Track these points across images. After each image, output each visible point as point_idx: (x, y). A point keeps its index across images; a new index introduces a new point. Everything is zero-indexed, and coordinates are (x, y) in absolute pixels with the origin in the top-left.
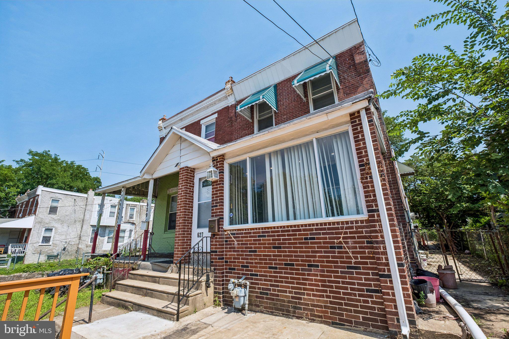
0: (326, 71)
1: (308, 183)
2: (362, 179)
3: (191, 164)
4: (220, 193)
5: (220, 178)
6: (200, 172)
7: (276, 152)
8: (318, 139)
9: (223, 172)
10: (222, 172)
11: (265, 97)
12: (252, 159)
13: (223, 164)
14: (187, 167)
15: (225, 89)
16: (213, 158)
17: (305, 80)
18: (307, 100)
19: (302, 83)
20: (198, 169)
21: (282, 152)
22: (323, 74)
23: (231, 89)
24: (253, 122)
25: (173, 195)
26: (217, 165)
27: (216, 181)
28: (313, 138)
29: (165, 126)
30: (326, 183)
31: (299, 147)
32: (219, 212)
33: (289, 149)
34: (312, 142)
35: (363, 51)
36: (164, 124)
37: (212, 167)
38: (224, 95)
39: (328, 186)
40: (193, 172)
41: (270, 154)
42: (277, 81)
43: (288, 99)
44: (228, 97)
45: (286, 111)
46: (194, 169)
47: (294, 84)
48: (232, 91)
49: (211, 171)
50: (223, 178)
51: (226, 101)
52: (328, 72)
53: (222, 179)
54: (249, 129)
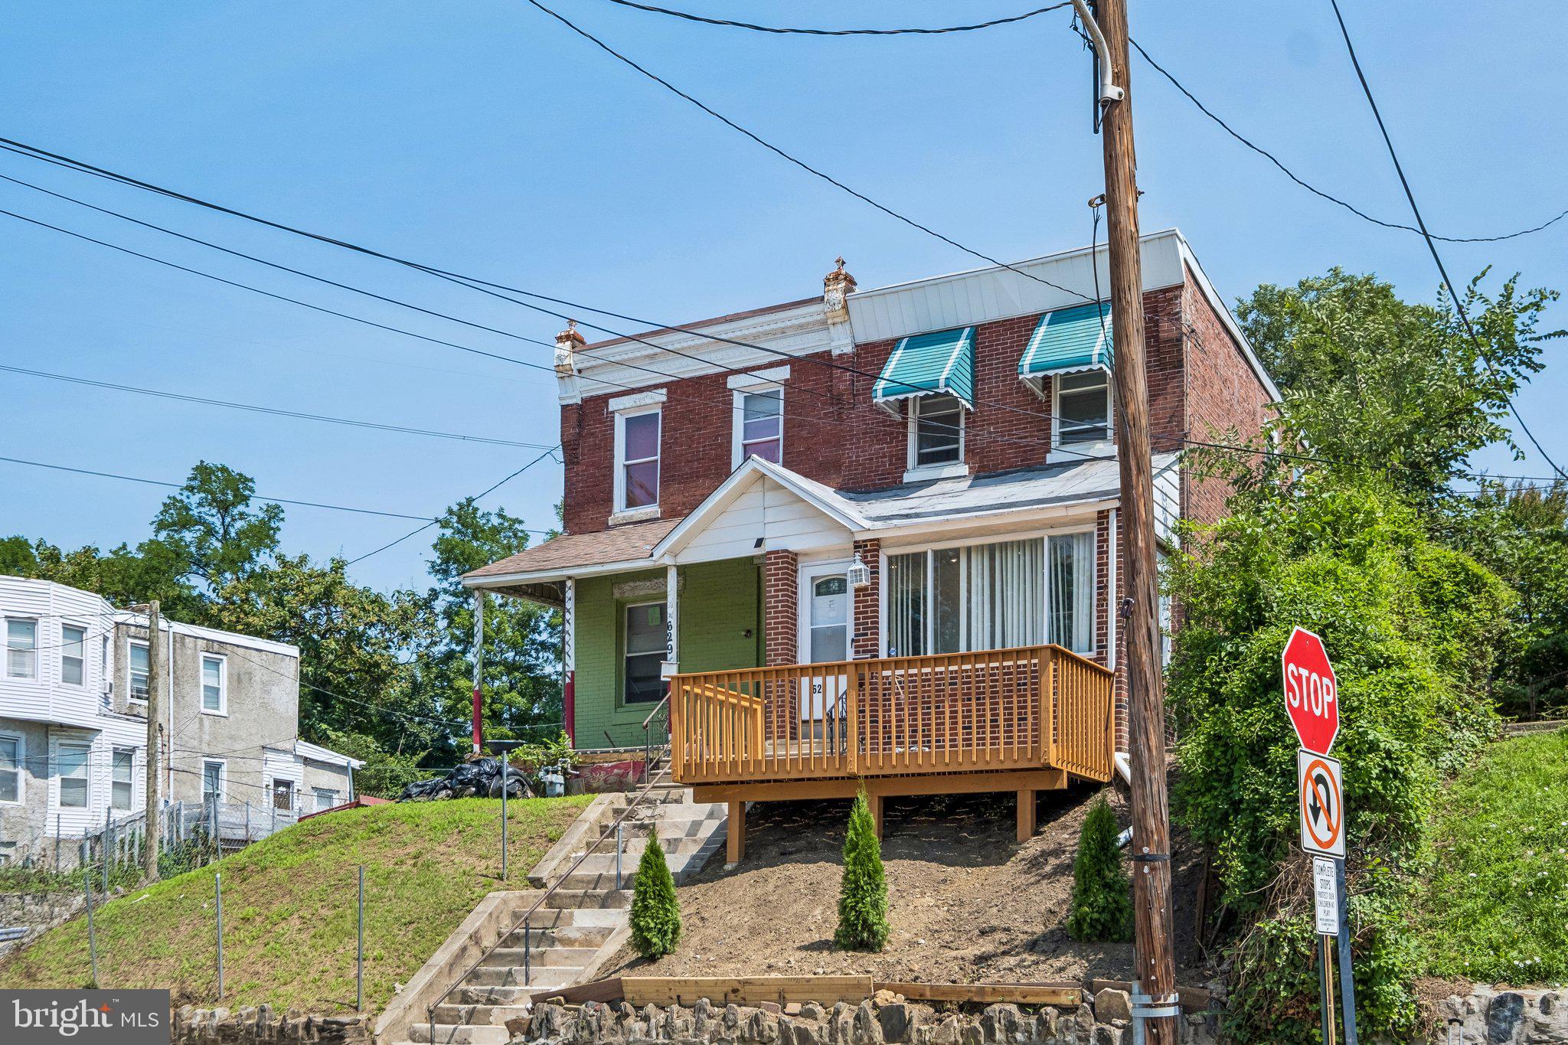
0: (1091, 363)
1: (1028, 606)
2: (1098, 606)
3: (793, 547)
4: (872, 612)
5: (872, 584)
6: (818, 563)
7: (982, 547)
8: (1051, 538)
9: (878, 573)
10: (875, 572)
11: (952, 384)
12: (936, 553)
13: (878, 556)
14: (787, 551)
15: (822, 298)
16: (855, 542)
17: (1047, 370)
18: (1049, 397)
19: (1040, 374)
20: (806, 554)
21: (992, 548)
22: (1084, 368)
23: (845, 307)
24: (905, 425)
25: (635, 602)
26: (866, 557)
27: (865, 589)
28: (1045, 534)
29: (580, 366)
30: (1055, 606)
31: (1021, 544)
32: (872, 645)
33: (1004, 546)
34: (1042, 539)
35: (1178, 313)
36: (578, 357)
37: (858, 562)
38: (819, 318)
39: (1058, 610)
40: (795, 560)
41: (969, 550)
42: (979, 318)
43: (1003, 381)
44: (831, 327)
45: (996, 414)
46: (796, 554)
47: (1022, 373)
48: (847, 312)
49: (860, 570)
50: (878, 584)
51: (823, 335)
52: (1096, 367)
53: (875, 585)
54: (891, 442)
